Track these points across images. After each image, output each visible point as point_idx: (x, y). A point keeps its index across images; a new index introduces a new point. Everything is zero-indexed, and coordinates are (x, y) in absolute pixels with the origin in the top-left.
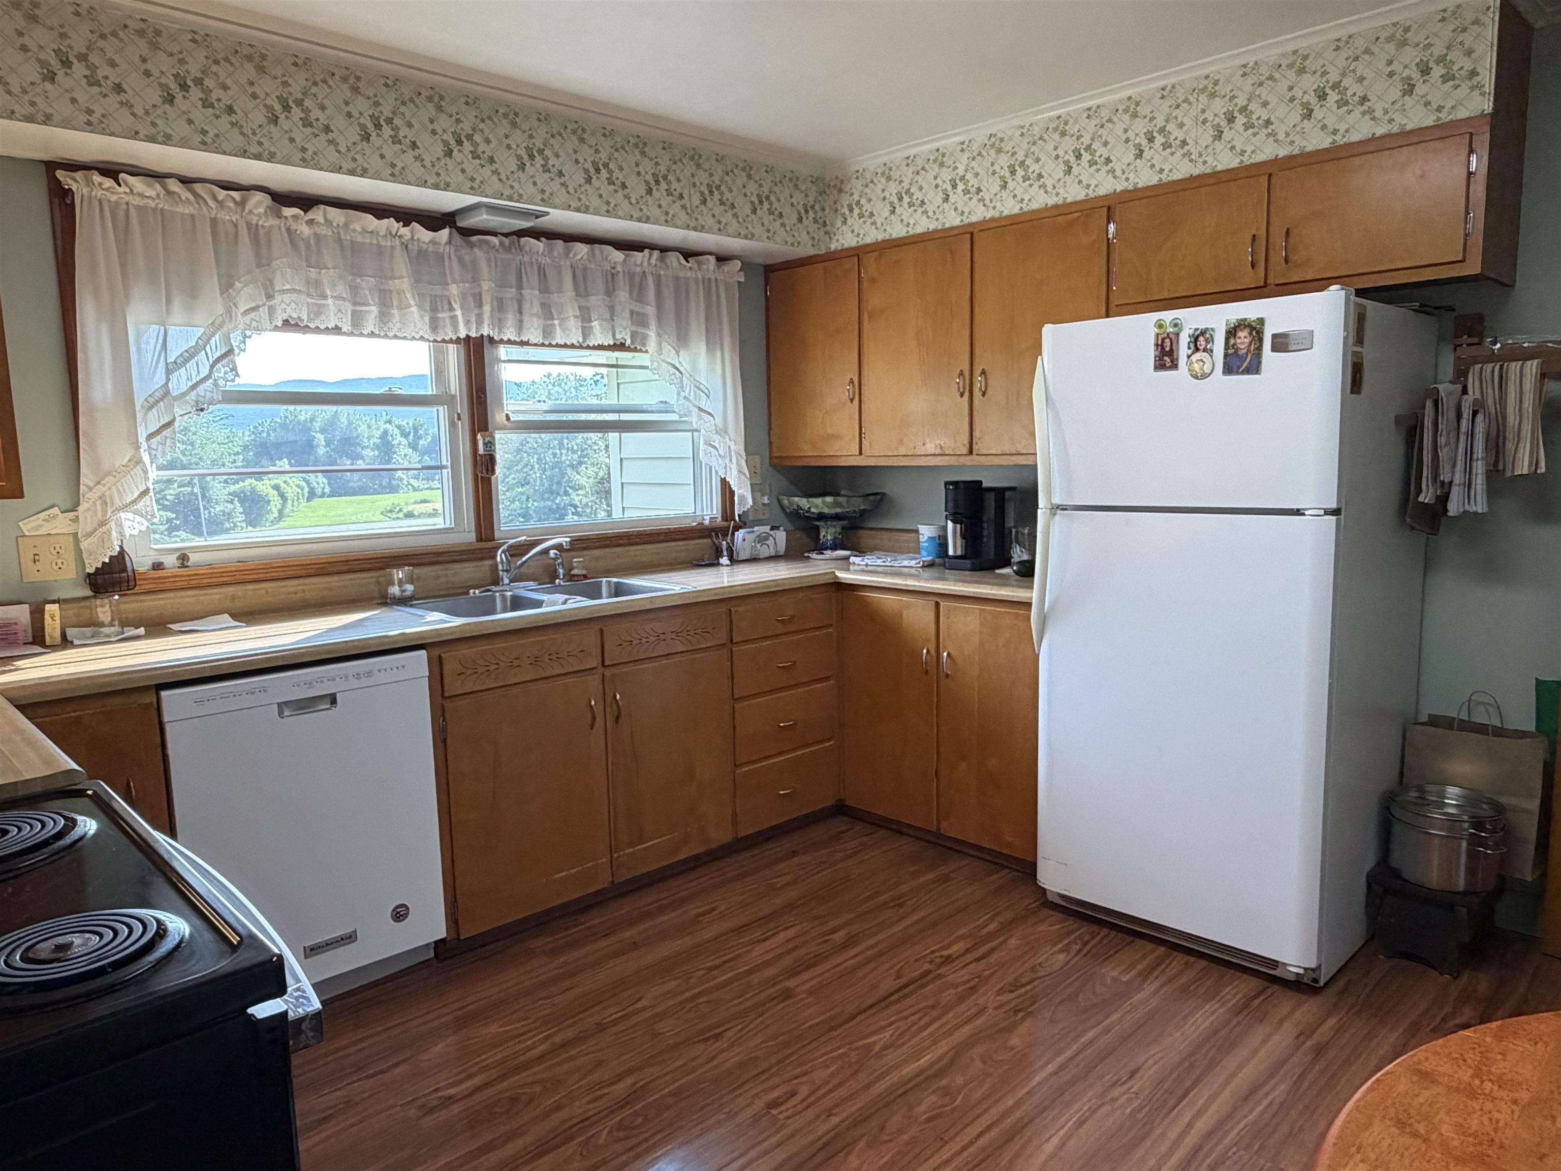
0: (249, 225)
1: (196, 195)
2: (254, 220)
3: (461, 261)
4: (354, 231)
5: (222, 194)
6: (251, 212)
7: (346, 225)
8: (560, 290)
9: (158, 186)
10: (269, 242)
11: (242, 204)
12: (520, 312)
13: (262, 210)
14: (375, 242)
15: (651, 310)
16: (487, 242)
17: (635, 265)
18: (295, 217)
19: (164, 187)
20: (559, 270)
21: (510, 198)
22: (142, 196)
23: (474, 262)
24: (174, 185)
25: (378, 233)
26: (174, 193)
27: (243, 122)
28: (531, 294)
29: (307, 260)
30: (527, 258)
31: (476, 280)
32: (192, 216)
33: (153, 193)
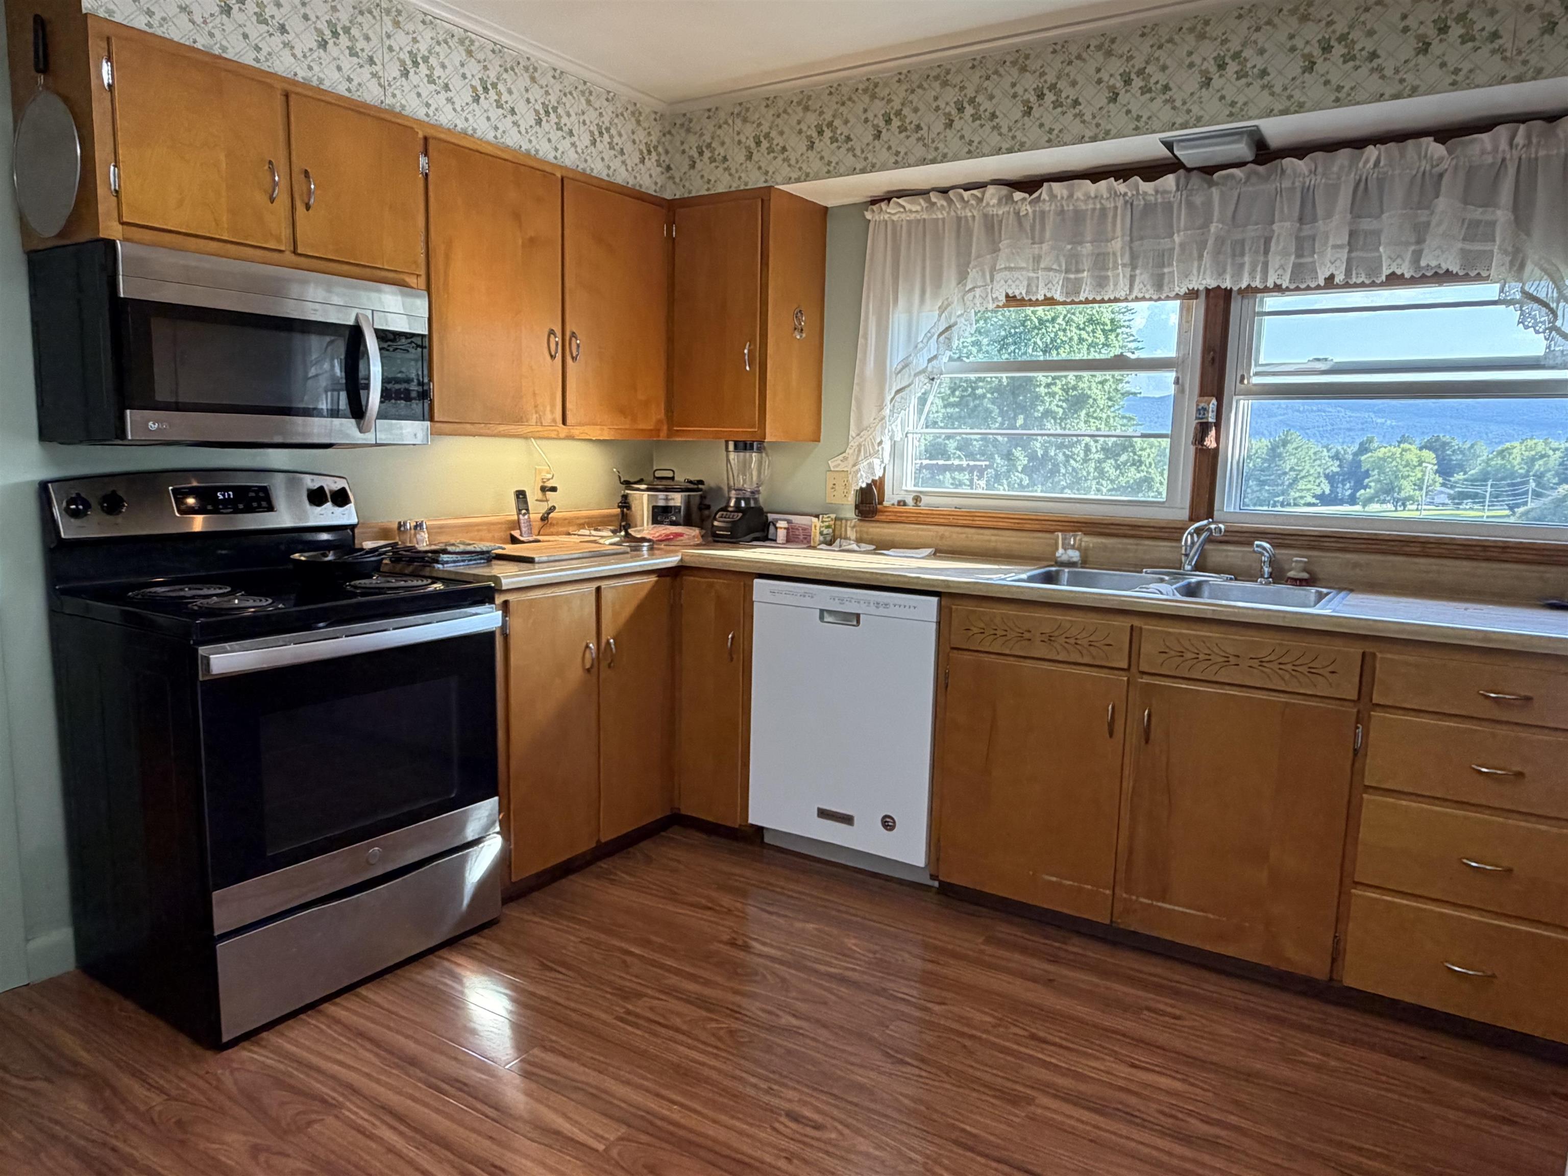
0: (985, 216)
1: (950, 202)
2: (990, 211)
3: (1190, 205)
4: (1078, 199)
5: (966, 195)
6: (988, 204)
7: (1071, 196)
8: (1329, 215)
9: (922, 201)
10: (1000, 226)
11: (980, 200)
12: (1266, 252)
13: (994, 201)
14: (1098, 206)
15: (1502, 216)
16: (1232, 176)
17: (1483, 152)
18: (1024, 199)
19: (929, 201)
20: (1333, 191)
21: (1184, 126)
22: (911, 211)
23: (1208, 203)
24: (934, 197)
25: (1102, 197)
26: (935, 204)
27: (926, 135)
28: (1283, 229)
29: (1033, 238)
30: (1286, 184)
31: (1206, 225)
32: (943, 219)
33: (918, 208)
